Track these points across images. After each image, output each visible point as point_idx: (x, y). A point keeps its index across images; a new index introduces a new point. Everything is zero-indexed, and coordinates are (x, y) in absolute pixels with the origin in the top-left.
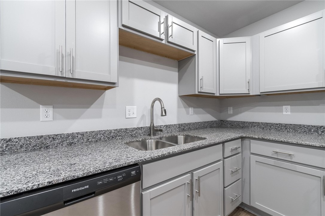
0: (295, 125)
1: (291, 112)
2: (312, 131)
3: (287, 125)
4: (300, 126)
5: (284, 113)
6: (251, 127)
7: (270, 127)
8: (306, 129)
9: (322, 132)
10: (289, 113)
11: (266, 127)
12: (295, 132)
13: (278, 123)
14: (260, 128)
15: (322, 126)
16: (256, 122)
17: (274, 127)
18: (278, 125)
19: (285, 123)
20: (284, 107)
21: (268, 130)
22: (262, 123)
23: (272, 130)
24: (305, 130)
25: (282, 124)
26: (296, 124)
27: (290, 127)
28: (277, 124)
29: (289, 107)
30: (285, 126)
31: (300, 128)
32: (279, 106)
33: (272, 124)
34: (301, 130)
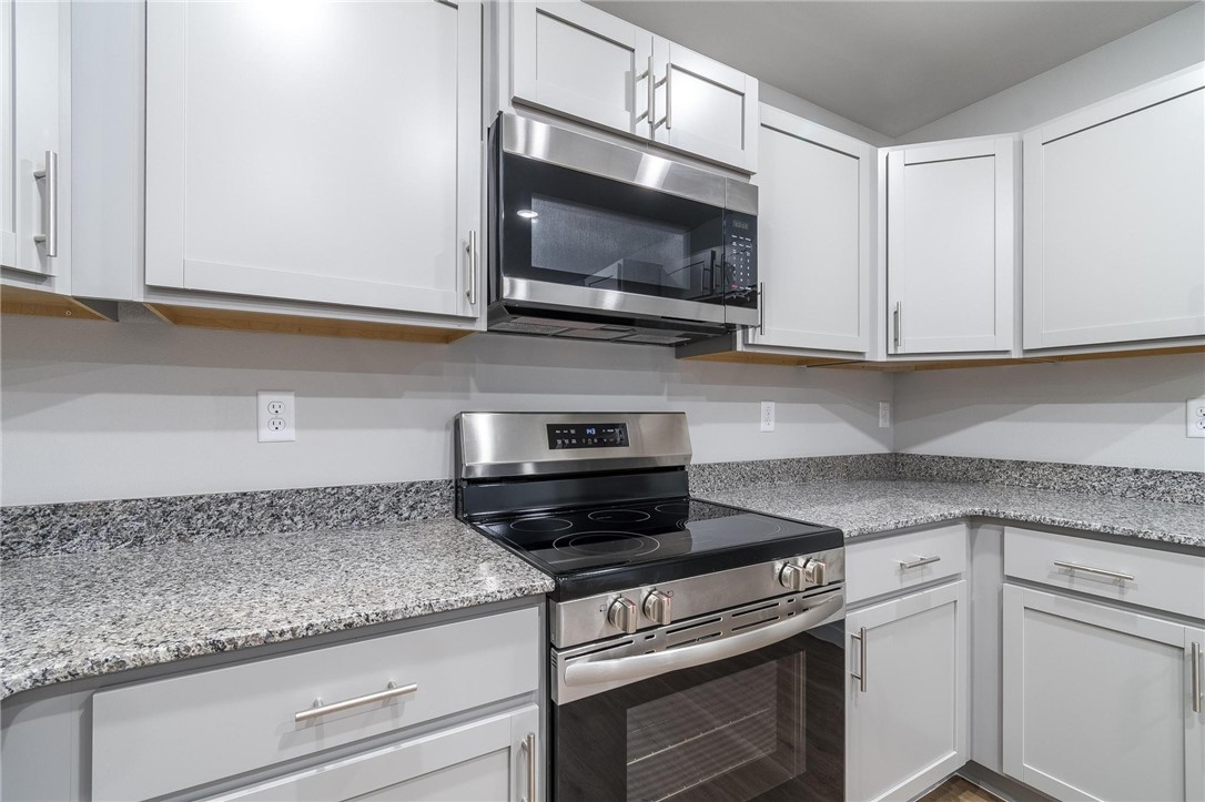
0: (316, 490)
1: (299, 426)
2: (382, 508)
3: (279, 495)
4: (336, 495)
5: (267, 434)
6: (37, 546)
7: (188, 521)
8: (359, 503)
9: (412, 508)
10: (288, 433)
11: (157, 526)
12: (316, 525)
13: (231, 488)
14: (115, 538)
15: (412, 485)
16: (79, 506)
17: (209, 517)
18: (235, 506)
19: (272, 489)
20: (265, 399)
21: (174, 541)
22: (129, 506)
23: (196, 540)
24: (354, 512)
25: (254, 495)
26: (321, 485)
27: (293, 507)
28: (228, 500)
29: (289, 400)
30: (271, 505)
31: (336, 503)
32: (237, 392)
33: (200, 505)
34: (342, 512)
